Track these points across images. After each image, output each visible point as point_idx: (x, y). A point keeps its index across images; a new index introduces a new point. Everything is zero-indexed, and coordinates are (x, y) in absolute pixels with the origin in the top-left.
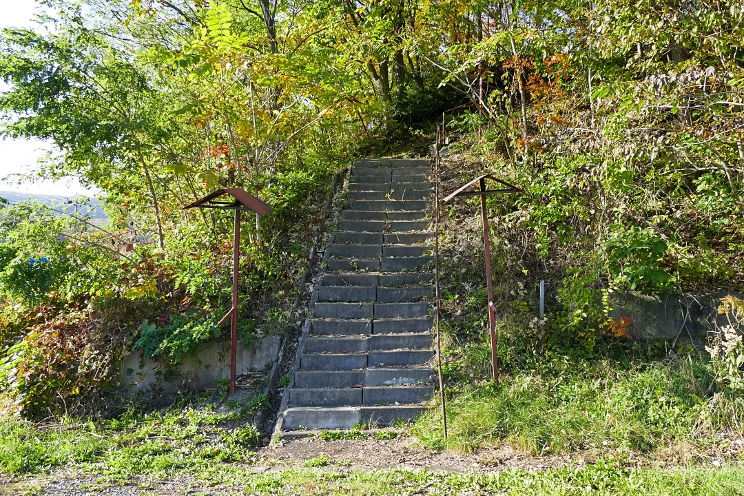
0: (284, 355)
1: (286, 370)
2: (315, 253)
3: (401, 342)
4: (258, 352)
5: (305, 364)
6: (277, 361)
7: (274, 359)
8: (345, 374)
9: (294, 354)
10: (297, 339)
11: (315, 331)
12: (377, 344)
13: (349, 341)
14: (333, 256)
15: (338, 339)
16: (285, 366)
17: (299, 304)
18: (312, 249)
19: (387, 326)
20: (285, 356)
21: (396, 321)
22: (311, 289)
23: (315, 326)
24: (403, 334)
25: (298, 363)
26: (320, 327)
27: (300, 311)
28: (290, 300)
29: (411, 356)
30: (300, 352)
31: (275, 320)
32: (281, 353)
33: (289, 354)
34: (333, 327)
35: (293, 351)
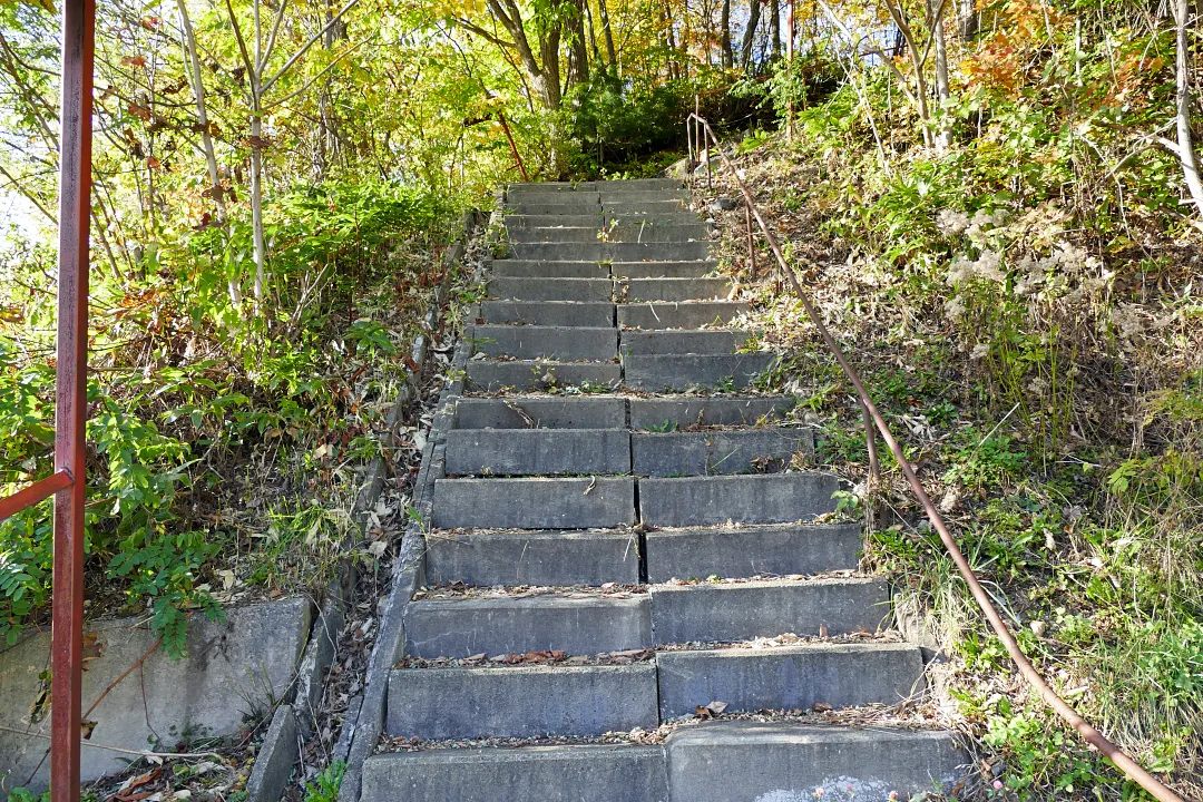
0: (323, 670)
1: (327, 734)
2: (428, 353)
3: (767, 611)
4: (215, 663)
5: (406, 710)
6: (290, 698)
7: (280, 692)
8: (584, 765)
9: (361, 667)
10: (374, 607)
11: (437, 573)
12: (675, 621)
13: (571, 611)
14: (481, 355)
15: (528, 603)
16: (322, 717)
17: (381, 488)
18: (420, 341)
19: (696, 554)
20: (325, 671)
21: (725, 536)
22: (420, 441)
23: (437, 557)
24: (755, 583)
25: (378, 708)
26: (455, 561)
27: (383, 510)
28: (350, 474)
29: (832, 669)
30: (383, 655)
31: (293, 540)
32: (309, 664)
33: (342, 662)
34: (507, 562)
35: (356, 650)
